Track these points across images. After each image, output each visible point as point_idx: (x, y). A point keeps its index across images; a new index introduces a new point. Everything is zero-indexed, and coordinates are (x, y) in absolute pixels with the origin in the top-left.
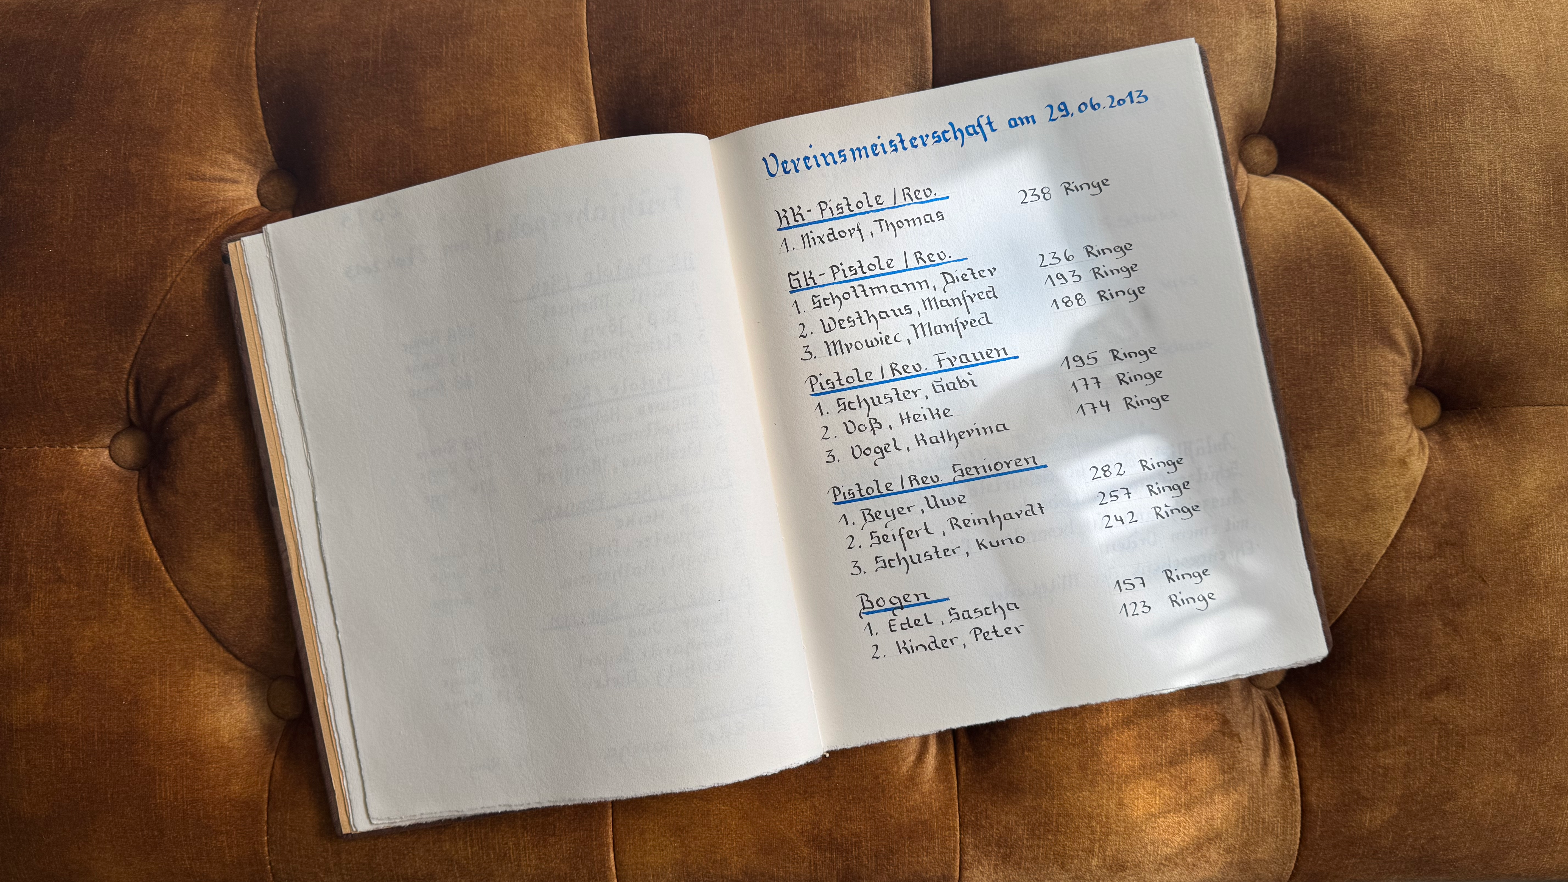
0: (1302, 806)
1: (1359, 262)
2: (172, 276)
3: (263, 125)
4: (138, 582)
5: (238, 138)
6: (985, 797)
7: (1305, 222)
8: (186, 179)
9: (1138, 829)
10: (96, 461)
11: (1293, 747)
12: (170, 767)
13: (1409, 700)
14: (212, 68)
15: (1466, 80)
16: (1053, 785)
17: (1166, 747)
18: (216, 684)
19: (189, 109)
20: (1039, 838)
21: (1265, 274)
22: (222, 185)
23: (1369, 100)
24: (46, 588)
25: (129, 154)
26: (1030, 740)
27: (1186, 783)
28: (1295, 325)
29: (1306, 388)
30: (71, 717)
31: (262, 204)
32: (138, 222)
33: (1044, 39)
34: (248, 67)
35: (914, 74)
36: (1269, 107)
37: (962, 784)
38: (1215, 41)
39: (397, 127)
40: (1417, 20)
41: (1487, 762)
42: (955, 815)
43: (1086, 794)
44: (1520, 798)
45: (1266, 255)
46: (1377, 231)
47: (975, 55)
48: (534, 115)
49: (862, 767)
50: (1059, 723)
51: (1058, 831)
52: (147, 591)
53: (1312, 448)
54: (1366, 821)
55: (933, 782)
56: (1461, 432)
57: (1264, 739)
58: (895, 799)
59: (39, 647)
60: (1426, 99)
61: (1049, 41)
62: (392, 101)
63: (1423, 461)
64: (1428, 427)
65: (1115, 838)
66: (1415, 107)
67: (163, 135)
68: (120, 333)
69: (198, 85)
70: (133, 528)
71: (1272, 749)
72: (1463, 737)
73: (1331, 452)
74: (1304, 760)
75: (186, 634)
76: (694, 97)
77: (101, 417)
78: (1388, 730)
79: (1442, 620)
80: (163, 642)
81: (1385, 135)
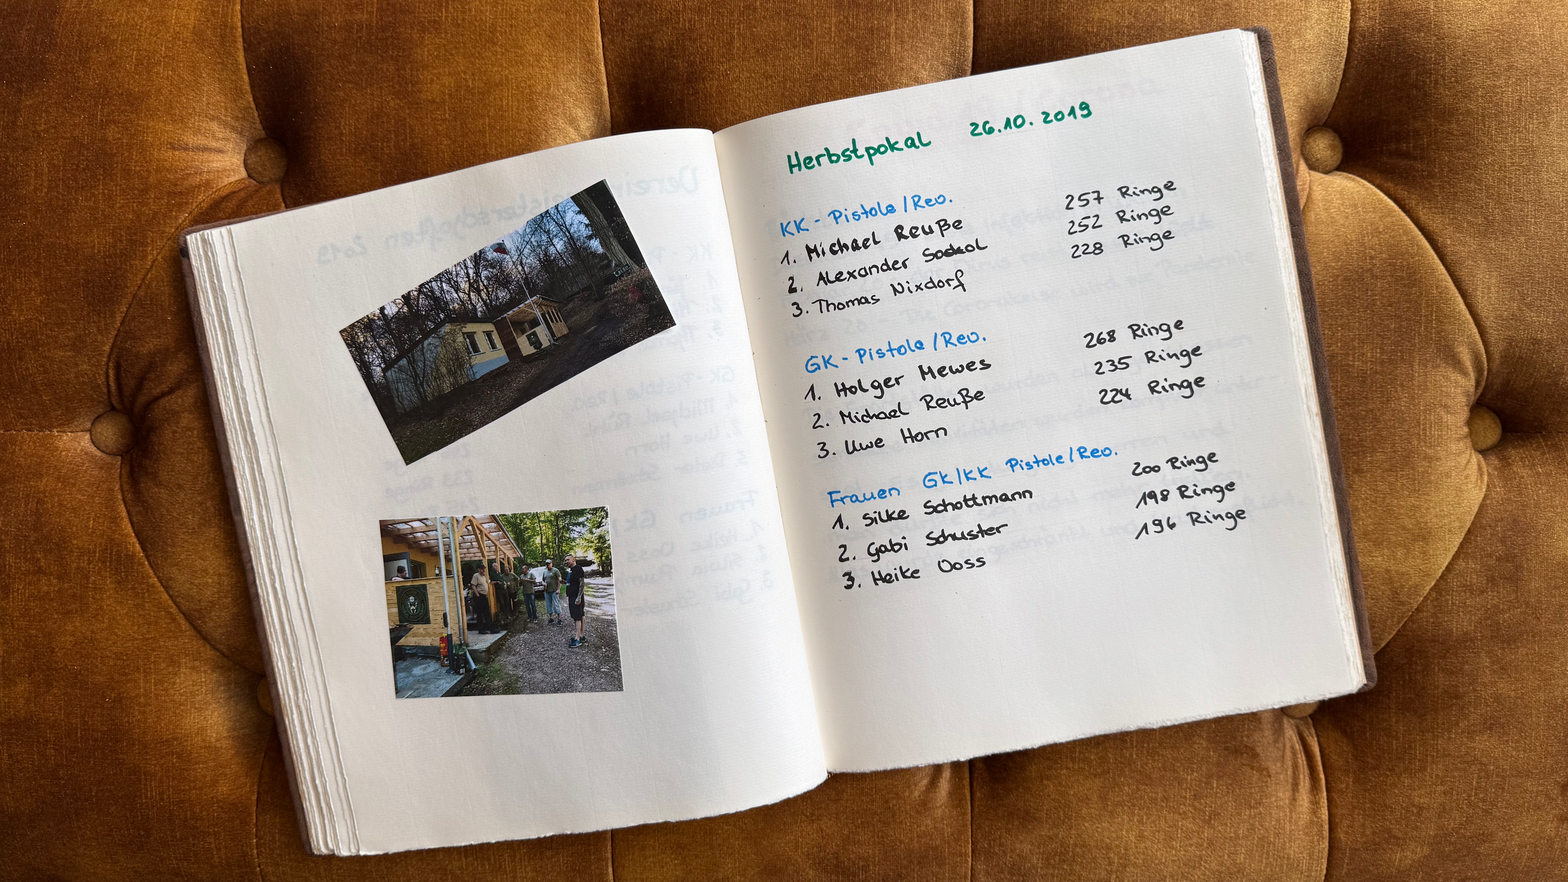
0: (1329, 843)
1: (1426, 273)
2: (153, 254)
3: (249, 91)
4: (121, 576)
5: (222, 104)
6: (1000, 824)
7: (1369, 228)
8: (167, 148)
9: (1157, 862)
10: (77, 445)
11: (1323, 782)
12: (155, 766)
13: (1449, 738)
14: (194, 28)
15: (1555, 76)
16: (1072, 815)
17: (1191, 780)
18: (203, 682)
19: (170, 73)
20: (1054, 867)
21: (1324, 284)
22: (206, 155)
23: (1447, 95)
24: (25, 579)
25: (106, 121)
26: (1050, 768)
27: (1210, 817)
28: (1353, 340)
29: (1360, 408)
30: (53, 713)
31: (249, 176)
32: (116, 195)
33: (1096, 18)
34: (233, 28)
35: (953, 53)
36: (1336, 99)
37: (977, 810)
38: (1282, 25)
39: (392, 98)
40: (1506, 8)
41: (1526, 804)
42: (967, 841)
43: (1105, 825)
44: (1558, 842)
45: (1326, 263)
46: (1447, 239)
47: (1020, 33)
48: (540, 88)
49: (872, 791)
50: (1080, 752)
51: (1074, 861)
52: (130, 586)
53: (1363, 472)
54: (1395, 860)
55: (946, 807)
56: (1522, 458)
57: (1294, 773)
58: (906, 824)
59: (20, 640)
60: (1509, 96)
61: (1101, 21)
62: (387, 69)
63: (1481, 489)
64: (1487, 450)
65: (1133, 869)
66: (1497, 104)
67: (142, 101)
68: (99, 314)
69: (179, 46)
70: (115, 520)
71: (1302, 784)
72: (1504, 778)
73: (1383, 477)
74: (1335, 796)
75: (171, 631)
76: (712, 72)
77: (80, 400)
78: (1425, 770)
79: (1490, 658)
80: (147, 639)
81: (1463, 135)
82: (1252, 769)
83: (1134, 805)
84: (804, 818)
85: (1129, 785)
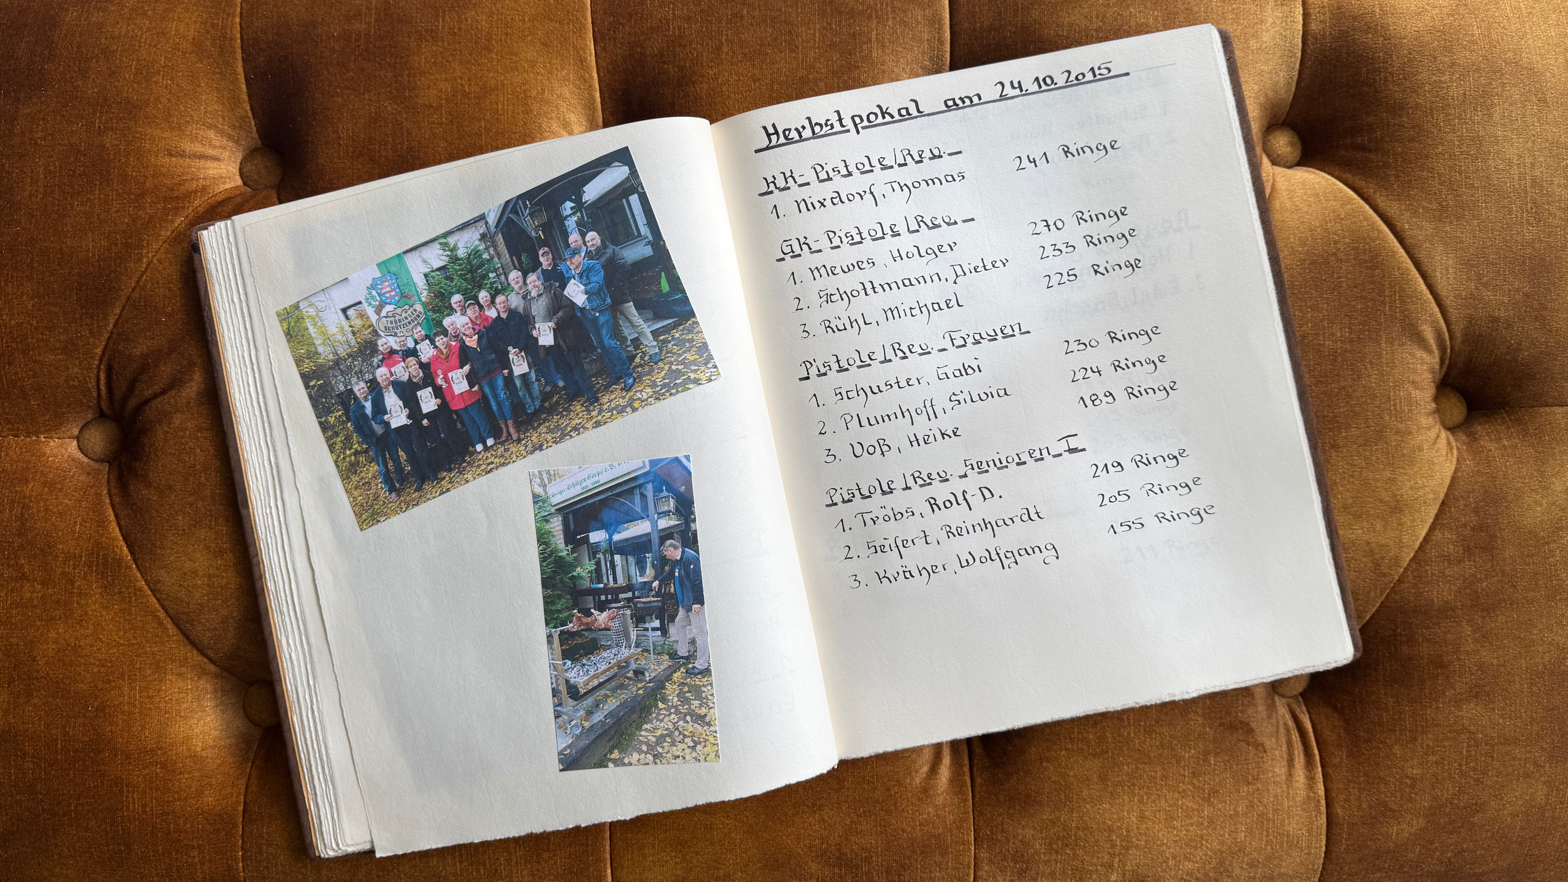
0: (1327, 818)
1: (1387, 256)
2: (148, 257)
3: (247, 100)
4: (107, 581)
5: (220, 113)
6: (1001, 810)
7: (1331, 215)
8: (165, 155)
9: (1159, 843)
10: (64, 452)
11: (1317, 758)
12: (139, 777)
13: (1438, 708)
14: (194, 39)
15: (1495, 72)
16: (1073, 797)
17: (1189, 757)
18: (189, 689)
19: (169, 82)
20: (1057, 853)
21: (1292, 268)
22: (202, 163)
23: (1396, 91)
25: (105, 127)
26: (1049, 750)
27: (1209, 795)
28: (1322, 321)
29: (1333, 385)
30: (33, 724)
31: (245, 184)
32: (112, 199)
33: (1066, 23)
34: (232, 39)
35: (930, 57)
36: (1294, 98)
37: (978, 796)
38: (1240, 28)
39: (390, 104)
40: (1445, 11)
41: (1516, 772)
42: (969, 829)
43: (1106, 806)
44: (1549, 810)
45: (1293, 248)
46: (1405, 224)
47: (994, 38)
48: (534, 93)
49: (873, 779)
50: (1078, 733)
51: (1077, 845)
52: (116, 590)
53: (1339, 448)
54: (1392, 833)
55: (947, 794)
56: (1488, 433)
57: (1289, 749)
58: (908, 812)
60: (1455, 91)
61: (1071, 25)
62: (385, 76)
63: (1451, 462)
64: (1455, 428)
65: (1135, 852)
66: (1443, 98)
67: (141, 109)
68: (92, 317)
69: (179, 56)
70: (102, 523)
71: (1297, 759)
72: (1493, 746)
73: (1358, 452)
74: (1330, 770)
75: (158, 636)
76: (703, 76)
77: (69, 405)
78: (1416, 739)
79: (1471, 626)
80: (133, 645)
81: (1413, 127)
82: (1248, 744)
83: (1134, 785)
84: (806, 809)
85: (1128, 764)
